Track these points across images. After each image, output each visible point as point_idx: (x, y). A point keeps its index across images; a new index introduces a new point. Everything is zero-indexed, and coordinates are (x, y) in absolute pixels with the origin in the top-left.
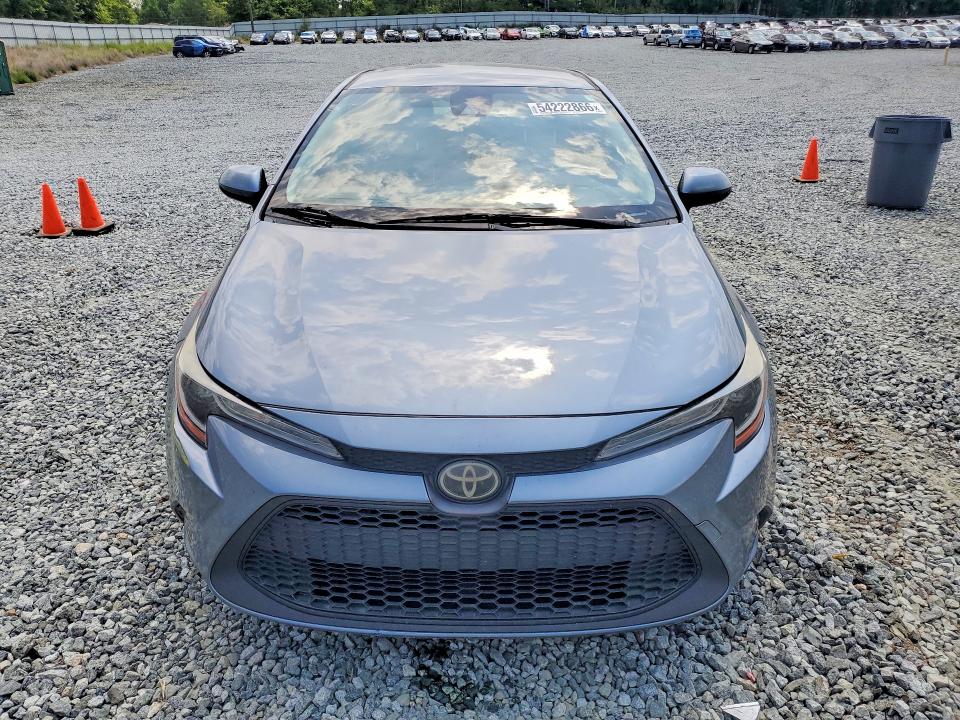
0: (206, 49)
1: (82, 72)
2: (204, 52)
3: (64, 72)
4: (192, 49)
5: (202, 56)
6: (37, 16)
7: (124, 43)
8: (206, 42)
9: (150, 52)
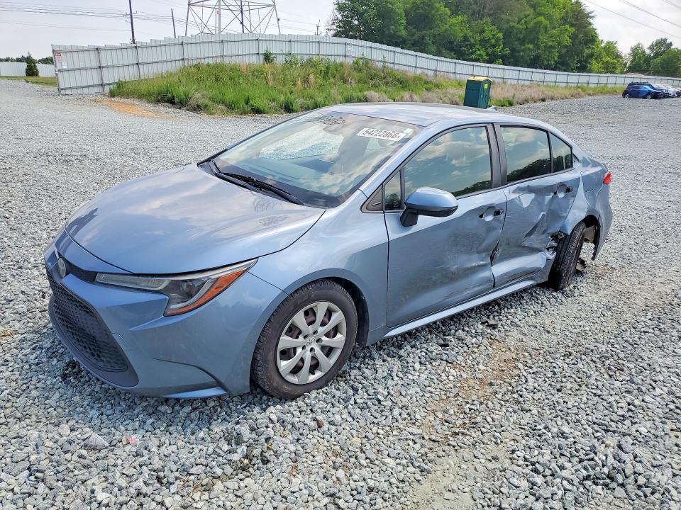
0: (649, 93)
1: (548, 103)
2: (647, 95)
3: (535, 102)
4: (639, 93)
5: (644, 97)
6: (547, 68)
7: (591, 86)
8: (653, 88)
9: (608, 93)
